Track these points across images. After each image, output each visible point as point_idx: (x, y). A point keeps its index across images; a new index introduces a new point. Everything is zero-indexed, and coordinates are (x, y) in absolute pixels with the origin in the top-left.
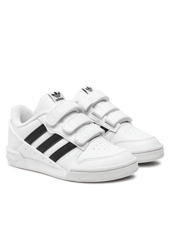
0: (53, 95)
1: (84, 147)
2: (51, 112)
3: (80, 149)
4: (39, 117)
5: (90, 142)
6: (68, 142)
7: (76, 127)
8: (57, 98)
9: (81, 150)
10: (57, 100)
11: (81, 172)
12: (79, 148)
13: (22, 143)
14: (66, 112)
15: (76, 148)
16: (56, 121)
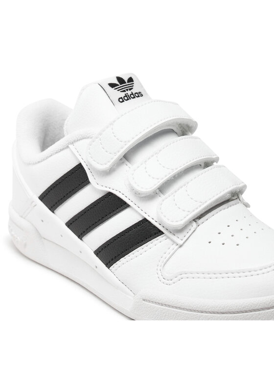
0: (112, 85)
1: (181, 235)
2: (100, 134)
3: (172, 240)
4: (72, 143)
5: (200, 221)
6: (141, 219)
7: (165, 179)
8: (123, 95)
9: (174, 242)
10: (121, 100)
11: (169, 306)
12: (168, 238)
13: (34, 204)
14: (140, 135)
15: (160, 238)
16: (112, 161)
